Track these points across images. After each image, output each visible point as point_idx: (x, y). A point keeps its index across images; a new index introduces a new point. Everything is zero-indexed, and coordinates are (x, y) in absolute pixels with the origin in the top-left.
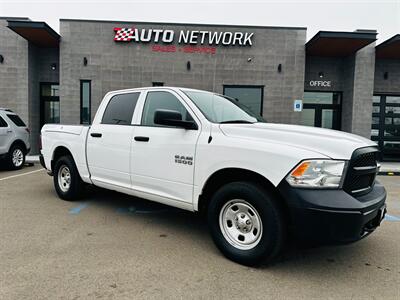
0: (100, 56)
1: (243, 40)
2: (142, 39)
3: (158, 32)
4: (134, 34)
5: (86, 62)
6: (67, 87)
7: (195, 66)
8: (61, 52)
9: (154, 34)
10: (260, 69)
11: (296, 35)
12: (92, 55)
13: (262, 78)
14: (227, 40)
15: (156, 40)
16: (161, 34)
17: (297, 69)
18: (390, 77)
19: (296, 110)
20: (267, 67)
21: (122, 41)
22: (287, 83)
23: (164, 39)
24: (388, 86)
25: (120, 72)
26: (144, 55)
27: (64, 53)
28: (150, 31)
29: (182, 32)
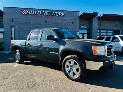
0: (17, 19)
1: (62, 14)
3: (36, 11)
4: (28, 12)
5: (12, 20)
6: (6, 29)
7: (48, 22)
9: (35, 12)
10: (67, 23)
11: (76, 13)
12: (15, 18)
14: (57, 15)
15: (35, 14)
16: (37, 12)
17: (77, 23)
18: (102, 25)
19: (77, 35)
20: (69, 22)
21: (24, 14)
22: (75, 27)
23: (38, 14)
24: (101, 27)
25: (24, 24)
26: (32, 18)
27: (5, 17)
28: (33, 11)
29: (43, 12)
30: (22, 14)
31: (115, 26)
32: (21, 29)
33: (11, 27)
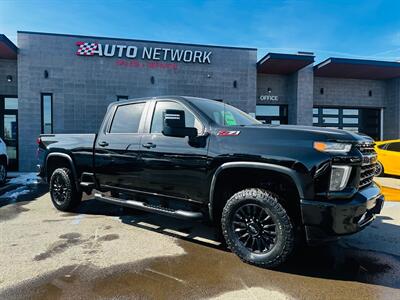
0: (62, 70)
1: (202, 58)
2: (106, 54)
3: (121, 47)
4: (97, 49)
5: (47, 75)
6: (26, 101)
7: (159, 80)
8: (19, 64)
9: (117, 49)
10: (218, 85)
11: (248, 55)
12: (54, 69)
13: (220, 93)
14: (188, 58)
15: (120, 55)
16: (125, 50)
17: (250, 85)
18: (325, 93)
20: (224, 83)
21: (85, 55)
22: (243, 98)
23: (128, 55)
24: (324, 100)
25: (83, 86)
26: (108, 69)
27: (23, 65)
28: (114, 47)
29: (145, 49)
30: (79, 55)
31: (367, 95)
32: (73, 101)
33: (43, 94)
